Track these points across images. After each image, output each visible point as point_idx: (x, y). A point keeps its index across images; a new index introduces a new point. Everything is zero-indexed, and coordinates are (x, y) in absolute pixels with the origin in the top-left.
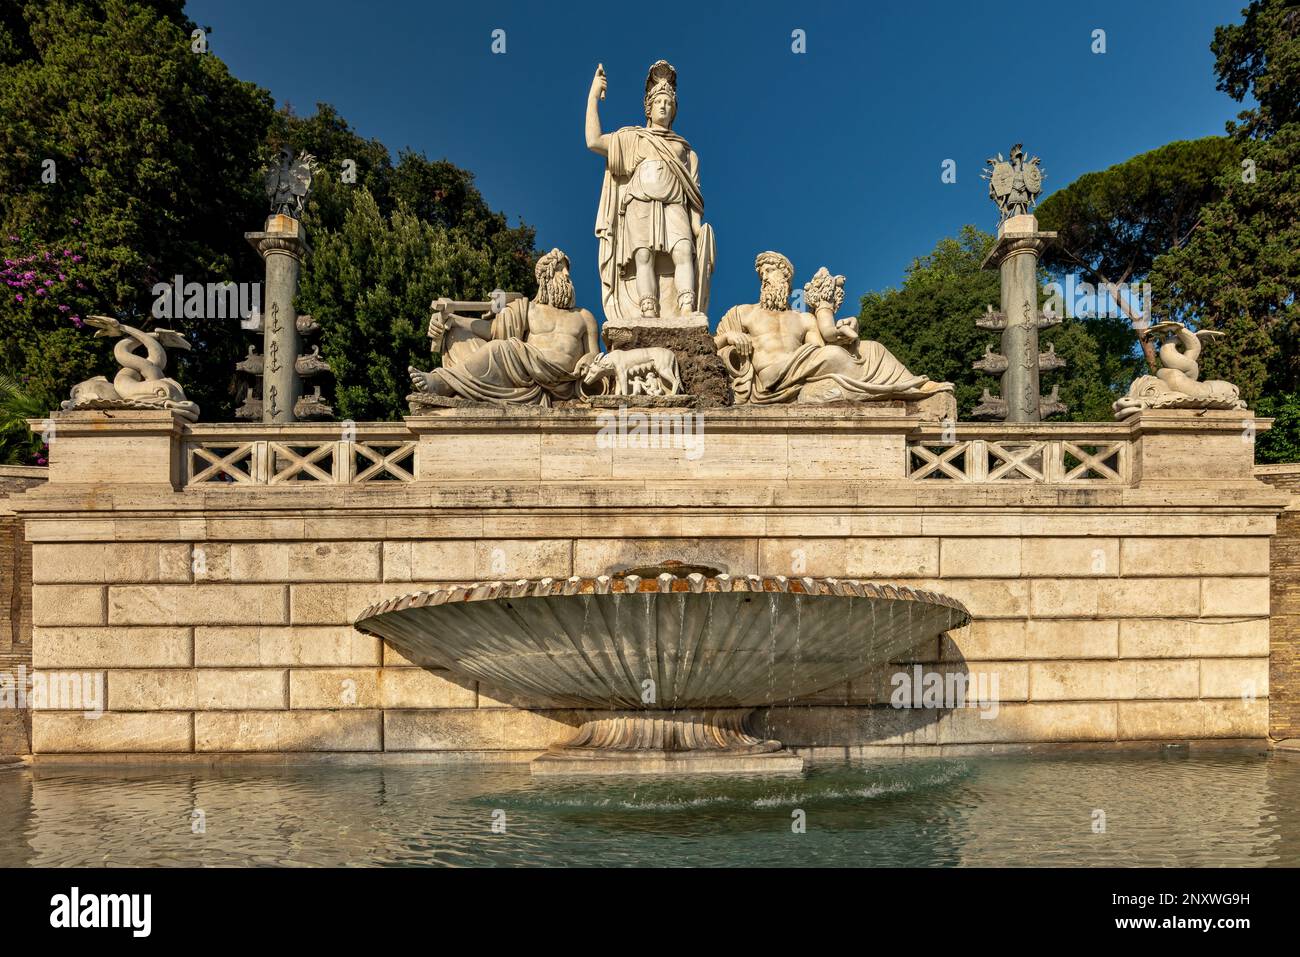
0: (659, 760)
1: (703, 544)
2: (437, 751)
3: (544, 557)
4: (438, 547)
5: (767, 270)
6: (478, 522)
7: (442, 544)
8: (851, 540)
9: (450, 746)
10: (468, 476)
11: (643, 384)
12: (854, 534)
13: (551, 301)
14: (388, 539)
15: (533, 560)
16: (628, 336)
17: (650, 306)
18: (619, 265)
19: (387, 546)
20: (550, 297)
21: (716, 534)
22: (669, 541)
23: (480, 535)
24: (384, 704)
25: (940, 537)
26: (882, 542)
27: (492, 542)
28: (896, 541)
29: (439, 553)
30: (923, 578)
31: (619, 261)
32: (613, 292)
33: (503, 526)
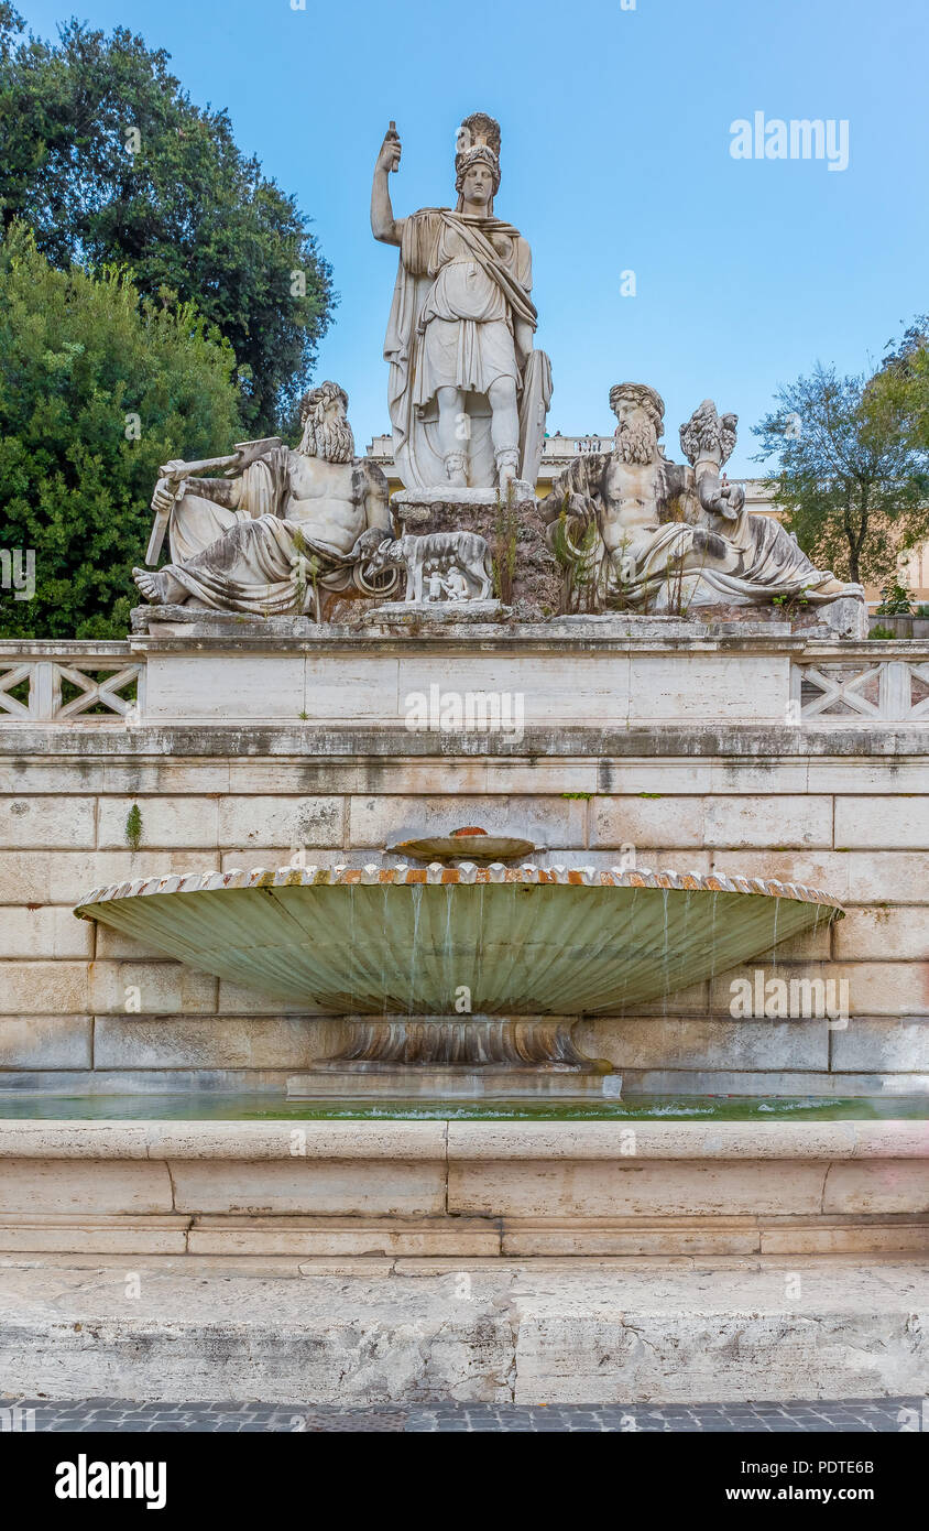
0: (445, 1074)
1: (514, 803)
2: (164, 1070)
3: (307, 818)
4: (171, 805)
5: (626, 409)
6: (222, 774)
7: (176, 801)
8: (711, 799)
9: (180, 1062)
10: (209, 713)
11: (443, 582)
12: (714, 791)
13: (321, 454)
14: (105, 794)
15: (294, 822)
16: (424, 514)
17: (458, 465)
18: (416, 405)
19: (103, 801)
20: (320, 449)
21: (532, 790)
22: (469, 800)
23: (226, 791)
24: (96, 1008)
25: (834, 795)
26: (753, 801)
27: (241, 799)
28: (770, 801)
29: (171, 812)
30: (810, 849)
31: (416, 400)
32: (408, 439)
33: (254, 779)
